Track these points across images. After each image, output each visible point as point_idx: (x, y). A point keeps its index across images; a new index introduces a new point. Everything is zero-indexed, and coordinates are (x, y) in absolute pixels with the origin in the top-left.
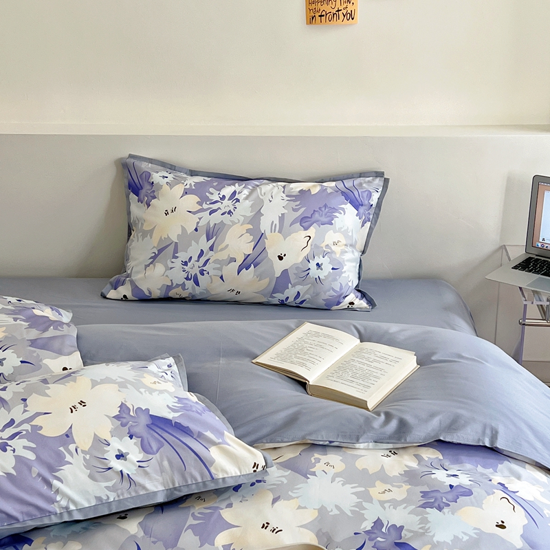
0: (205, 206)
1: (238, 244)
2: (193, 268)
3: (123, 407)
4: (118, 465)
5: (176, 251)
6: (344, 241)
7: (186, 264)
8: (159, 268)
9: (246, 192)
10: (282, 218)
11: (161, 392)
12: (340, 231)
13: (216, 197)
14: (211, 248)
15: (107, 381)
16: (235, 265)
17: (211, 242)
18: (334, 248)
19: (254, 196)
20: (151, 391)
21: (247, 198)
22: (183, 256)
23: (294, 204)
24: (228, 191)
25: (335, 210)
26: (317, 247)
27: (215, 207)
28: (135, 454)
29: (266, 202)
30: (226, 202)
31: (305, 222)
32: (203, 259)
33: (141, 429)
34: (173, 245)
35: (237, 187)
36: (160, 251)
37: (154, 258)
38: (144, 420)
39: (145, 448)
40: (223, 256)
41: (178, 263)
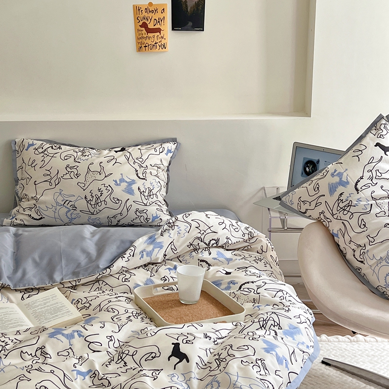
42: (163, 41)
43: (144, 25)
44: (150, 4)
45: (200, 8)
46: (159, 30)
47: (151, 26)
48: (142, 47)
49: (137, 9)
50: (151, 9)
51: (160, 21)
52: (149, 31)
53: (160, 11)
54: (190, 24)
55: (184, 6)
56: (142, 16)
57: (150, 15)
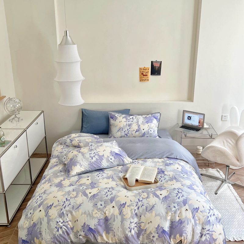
0: (127, 120)
1: (135, 127)
2: (126, 133)
3: (111, 151)
4: (111, 160)
5: (123, 129)
6: (155, 126)
7: (125, 132)
8: (119, 133)
9: (135, 117)
10: (143, 122)
11: (116, 148)
12: (154, 124)
13: (129, 119)
14: (130, 128)
15: (108, 146)
16: (135, 131)
17: (129, 127)
18: (153, 127)
19: (136, 118)
20: (115, 148)
21: (135, 118)
22: (124, 130)
23: (145, 119)
24: (131, 117)
25: (152, 120)
26: (150, 127)
27: (129, 120)
28: (113, 159)
29: (139, 119)
30: (131, 119)
31: (147, 122)
32: (128, 131)
33: (114, 155)
34: (122, 128)
35: (132, 116)
36: (119, 129)
37: (118, 131)
38: (114, 153)
39: (115, 158)
40: (132, 130)
41: (123, 132)
42: (148, 78)
43: (142, 74)
44: (145, 67)
45: (160, 69)
46: (147, 75)
47: (144, 74)
48: (141, 80)
49: (140, 69)
50: (145, 69)
51: (147, 72)
52: (144, 75)
53: (147, 69)
54: (157, 73)
55: (155, 68)
56: (142, 71)
57: (144, 71)
